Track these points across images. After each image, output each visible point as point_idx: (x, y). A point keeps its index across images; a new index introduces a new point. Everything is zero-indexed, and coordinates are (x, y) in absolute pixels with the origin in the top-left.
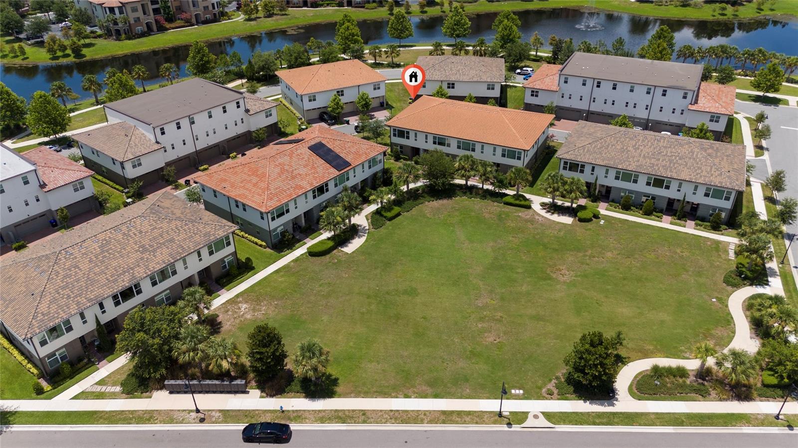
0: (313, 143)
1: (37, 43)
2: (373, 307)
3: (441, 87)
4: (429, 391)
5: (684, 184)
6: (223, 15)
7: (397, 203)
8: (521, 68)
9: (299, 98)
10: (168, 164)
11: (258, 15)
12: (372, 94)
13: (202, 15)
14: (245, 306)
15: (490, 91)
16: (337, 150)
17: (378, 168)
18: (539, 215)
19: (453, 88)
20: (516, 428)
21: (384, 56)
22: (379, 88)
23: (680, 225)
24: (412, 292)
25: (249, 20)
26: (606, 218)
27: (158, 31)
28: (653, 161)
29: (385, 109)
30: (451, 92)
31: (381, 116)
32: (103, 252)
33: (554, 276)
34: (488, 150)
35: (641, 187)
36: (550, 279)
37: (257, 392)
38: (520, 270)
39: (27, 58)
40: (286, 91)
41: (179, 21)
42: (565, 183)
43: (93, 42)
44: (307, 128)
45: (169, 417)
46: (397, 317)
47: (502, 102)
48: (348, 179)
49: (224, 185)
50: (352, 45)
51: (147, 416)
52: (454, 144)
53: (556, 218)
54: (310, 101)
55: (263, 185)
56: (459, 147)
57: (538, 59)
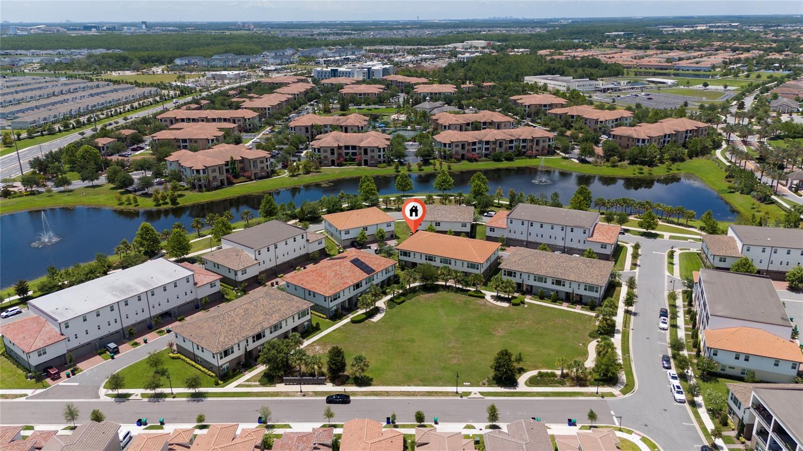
0: (352, 259)
1: (143, 194)
2: (390, 348)
3: (431, 225)
4: (421, 383)
5: (572, 283)
6: (273, 173)
7: (403, 295)
8: (487, 212)
9: (338, 232)
10: (261, 273)
11: (299, 173)
12: (386, 229)
13: (259, 173)
14: (318, 347)
15: (464, 228)
16: (367, 263)
17: (391, 274)
18: (489, 302)
19: (439, 225)
20: (465, 398)
21: (393, 203)
22: (390, 226)
23: (572, 308)
24: (412, 341)
25: (293, 176)
26: (528, 303)
27: (228, 185)
28: (555, 270)
29: (394, 239)
30: (438, 228)
31: (392, 243)
32: (245, 314)
33: (494, 333)
34: (459, 263)
35: (549, 285)
36: (491, 334)
37: (331, 384)
38: (474, 330)
39: (138, 205)
40: (329, 228)
41: (242, 178)
42: (503, 283)
43: (183, 193)
44: (343, 252)
45: (287, 394)
46: (404, 352)
47: (472, 234)
48: (373, 280)
49: (302, 282)
50: (371, 197)
51: (275, 394)
52: (438, 260)
53: (499, 303)
54: (346, 234)
55: (325, 282)
56: (441, 262)
57: (500, 206)
